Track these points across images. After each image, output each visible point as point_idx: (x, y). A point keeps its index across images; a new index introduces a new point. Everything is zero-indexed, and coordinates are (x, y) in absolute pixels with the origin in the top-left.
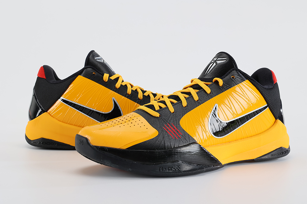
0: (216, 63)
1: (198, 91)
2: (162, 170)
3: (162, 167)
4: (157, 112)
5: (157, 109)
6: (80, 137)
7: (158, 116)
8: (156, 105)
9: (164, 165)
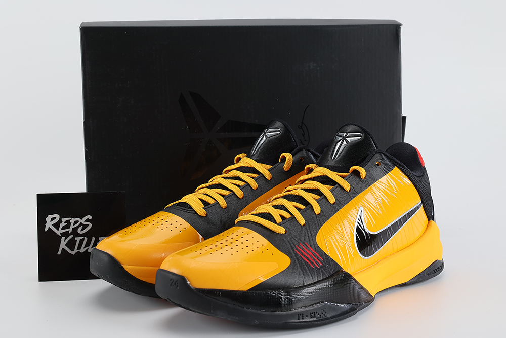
0: (347, 141)
1: (332, 187)
2: (303, 319)
3: (303, 314)
4: (280, 225)
5: (279, 220)
6: (171, 275)
7: (284, 233)
8: (276, 214)
9: (305, 310)
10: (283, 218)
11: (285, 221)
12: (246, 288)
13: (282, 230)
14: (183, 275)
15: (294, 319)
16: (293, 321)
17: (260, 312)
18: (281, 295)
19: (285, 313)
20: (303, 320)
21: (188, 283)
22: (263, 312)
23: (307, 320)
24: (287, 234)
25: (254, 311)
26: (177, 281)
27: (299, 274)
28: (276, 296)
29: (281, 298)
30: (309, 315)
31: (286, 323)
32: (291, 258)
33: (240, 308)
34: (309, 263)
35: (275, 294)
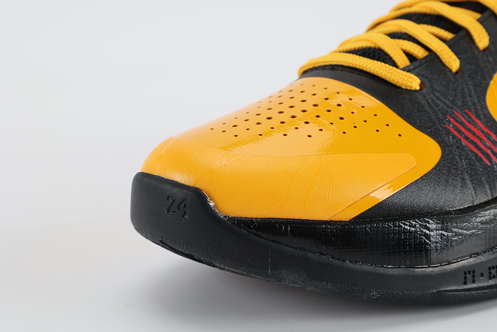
2: (474, 282)
3: (474, 272)
4: (408, 71)
5: (403, 61)
6: (167, 187)
7: (418, 88)
8: (394, 48)
9: (479, 261)
10: (411, 57)
11: (417, 63)
12: (348, 215)
13: (413, 82)
14: (197, 186)
15: (455, 284)
16: (454, 288)
17: (382, 270)
18: (428, 229)
19: (436, 269)
20: (474, 285)
21: (212, 204)
22: (390, 270)
23: (482, 285)
24: (425, 91)
25: (367, 268)
26: (183, 202)
27: (463, 179)
28: (416, 232)
29: (428, 237)
30: (486, 274)
31: (440, 293)
32: (441, 143)
33: (336, 262)
34: (480, 154)
35: (415, 227)
